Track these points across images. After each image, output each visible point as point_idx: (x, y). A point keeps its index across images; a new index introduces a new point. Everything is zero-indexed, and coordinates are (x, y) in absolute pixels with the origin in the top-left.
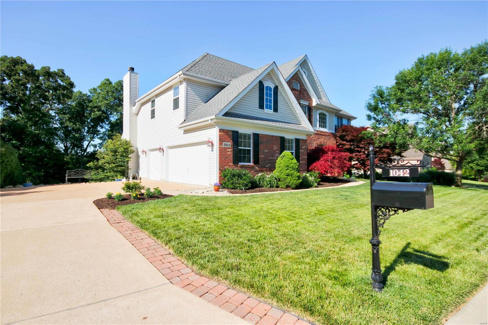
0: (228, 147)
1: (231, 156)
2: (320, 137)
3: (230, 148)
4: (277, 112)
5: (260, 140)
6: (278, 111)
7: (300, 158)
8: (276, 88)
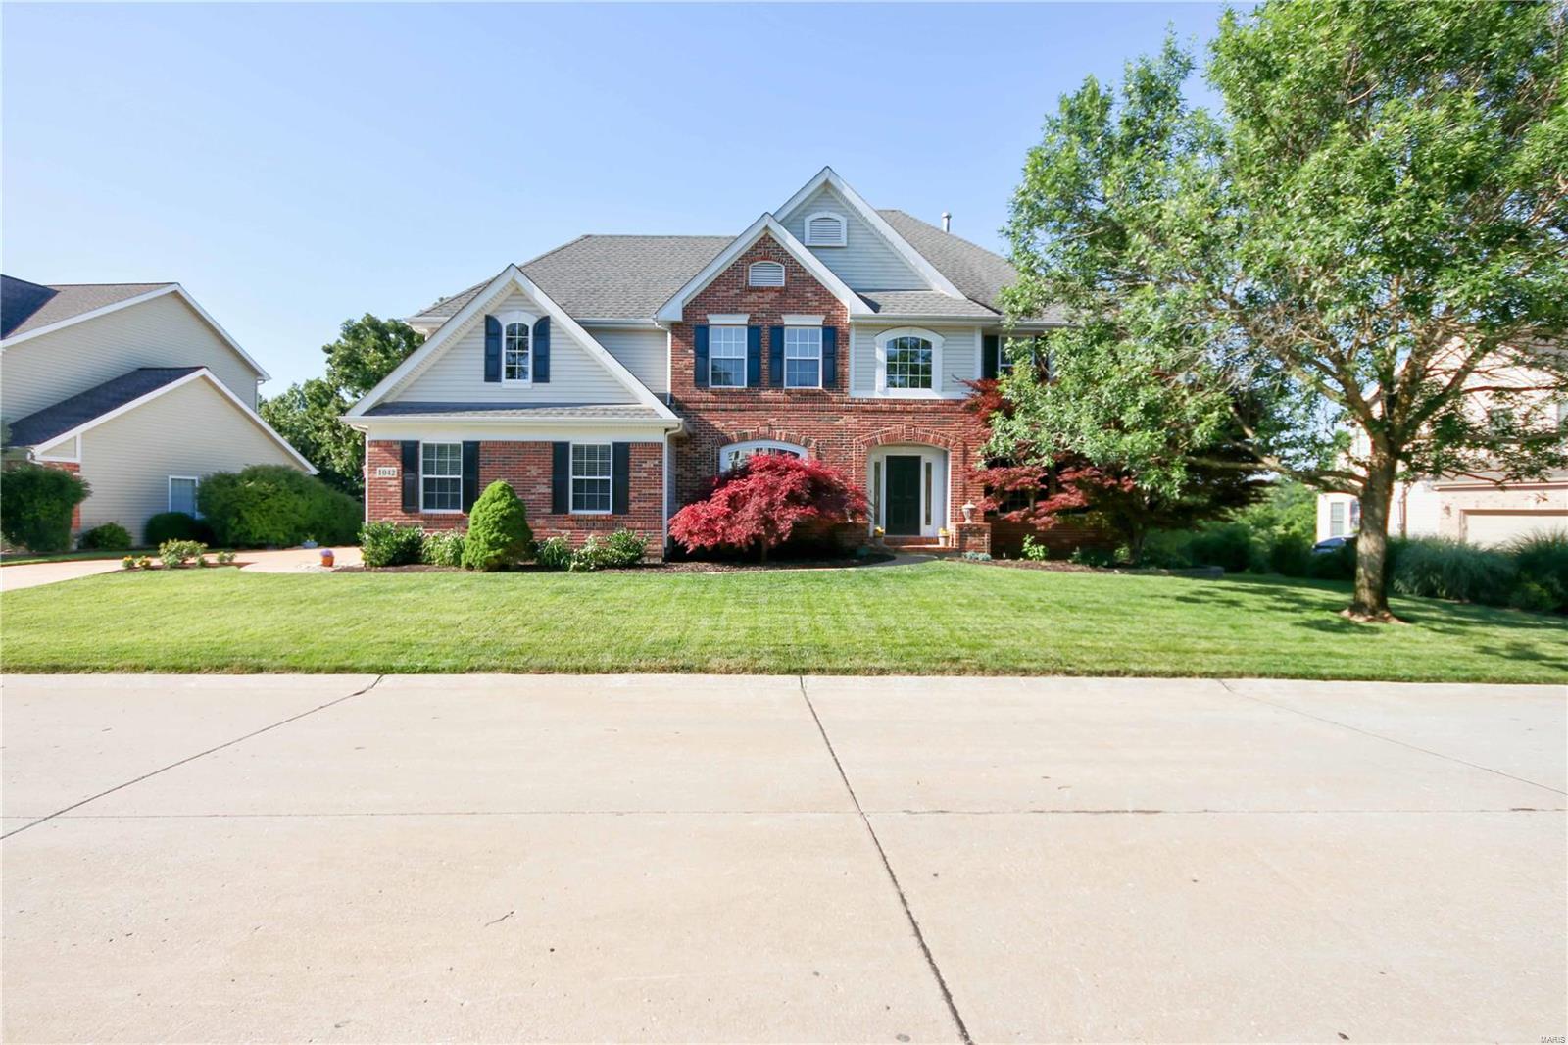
0: (390, 476)
1: (399, 496)
2: (891, 418)
3: (395, 479)
4: (548, 382)
5: (483, 456)
6: (551, 379)
7: (632, 495)
8: (543, 326)
